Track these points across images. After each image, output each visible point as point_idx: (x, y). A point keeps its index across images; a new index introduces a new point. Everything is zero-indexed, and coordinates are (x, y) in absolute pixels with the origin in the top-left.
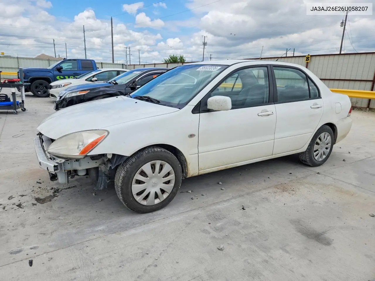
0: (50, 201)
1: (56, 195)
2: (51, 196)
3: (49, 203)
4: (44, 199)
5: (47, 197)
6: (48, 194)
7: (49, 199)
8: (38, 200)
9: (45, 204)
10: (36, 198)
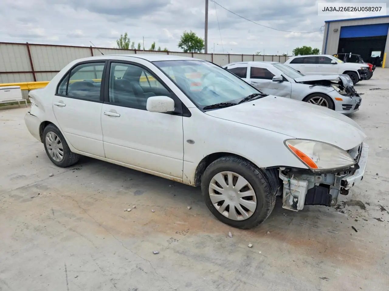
0: (351, 201)
1: (343, 203)
2: (348, 205)
3: (354, 199)
4: (357, 205)
5: (353, 205)
6: (350, 208)
7: (352, 203)
8: (363, 207)
9: (358, 199)
10: (364, 209)
